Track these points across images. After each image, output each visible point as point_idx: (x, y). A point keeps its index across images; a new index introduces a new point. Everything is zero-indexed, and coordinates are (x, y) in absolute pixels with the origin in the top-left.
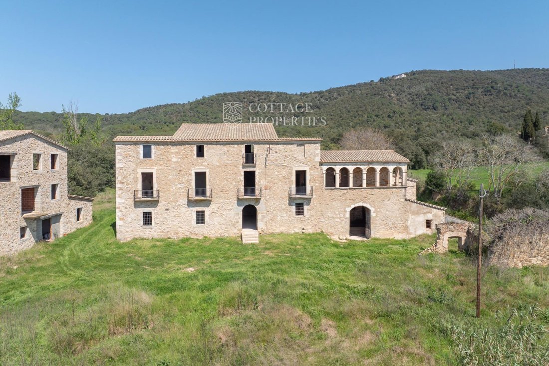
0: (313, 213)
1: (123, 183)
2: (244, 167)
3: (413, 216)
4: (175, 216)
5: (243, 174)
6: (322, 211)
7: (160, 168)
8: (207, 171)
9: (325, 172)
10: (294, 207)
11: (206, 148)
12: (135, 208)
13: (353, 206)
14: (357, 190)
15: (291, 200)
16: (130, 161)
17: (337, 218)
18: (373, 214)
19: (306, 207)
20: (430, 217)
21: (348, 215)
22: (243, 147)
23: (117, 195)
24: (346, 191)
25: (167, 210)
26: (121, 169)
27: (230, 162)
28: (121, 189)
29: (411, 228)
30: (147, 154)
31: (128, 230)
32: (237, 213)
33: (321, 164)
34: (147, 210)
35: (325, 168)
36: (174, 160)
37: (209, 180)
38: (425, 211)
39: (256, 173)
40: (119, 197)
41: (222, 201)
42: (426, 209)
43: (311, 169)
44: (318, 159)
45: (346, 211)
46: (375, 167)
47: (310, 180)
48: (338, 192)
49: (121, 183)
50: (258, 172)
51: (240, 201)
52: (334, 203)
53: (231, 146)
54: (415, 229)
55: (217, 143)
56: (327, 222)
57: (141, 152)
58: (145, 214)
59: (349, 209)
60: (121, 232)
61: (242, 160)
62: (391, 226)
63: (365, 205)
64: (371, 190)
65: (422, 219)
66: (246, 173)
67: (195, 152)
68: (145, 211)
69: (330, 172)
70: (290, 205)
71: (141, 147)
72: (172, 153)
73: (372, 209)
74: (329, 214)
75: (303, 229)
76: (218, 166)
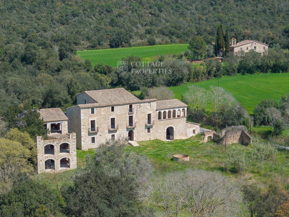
0: (153, 131)
1: (84, 126)
2: (129, 114)
3: (189, 129)
4: (103, 138)
5: (128, 117)
6: (157, 130)
7: (98, 117)
8: (115, 117)
9: (158, 113)
10: (147, 130)
11: (115, 107)
12: (89, 136)
13: (168, 127)
14: (169, 120)
15: (146, 126)
16: (86, 116)
17: (162, 132)
18: (175, 130)
19: (151, 129)
20: (194, 128)
21: (166, 131)
22: (128, 106)
23: (82, 131)
24: (165, 121)
25: (100, 135)
26: (83, 119)
27: (124, 113)
28: (83, 128)
29: (188, 134)
30: (93, 112)
31: (86, 146)
32: (126, 134)
33: (156, 110)
34: (93, 136)
35: (158, 112)
36: (103, 114)
37: (116, 121)
38: (193, 126)
39: (133, 117)
40: (83, 132)
41: (121, 129)
42: (193, 125)
43: (153, 113)
44: (155, 108)
45: (165, 129)
46: (176, 109)
47: (152, 118)
48: (163, 121)
49: (83, 126)
50: (134, 116)
51: (127, 129)
52: (161, 126)
53: (124, 105)
54: (189, 134)
55: (119, 105)
56: (158, 135)
57: (91, 111)
58: (92, 138)
59: (166, 128)
60: (83, 147)
61: (128, 111)
62: (181, 134)
63: (172, 126)
64: (174, 119)
65: (191, 130)
66: (129, 116)
67: (111, 110)
68: (92, 137)
69: (160, 113)
70: (145, 129)
71: (91, 109)
72: (102, 111)
73: (174, 127)
74: (159, 131)
75: (150, 139)
76: (120, 115)
